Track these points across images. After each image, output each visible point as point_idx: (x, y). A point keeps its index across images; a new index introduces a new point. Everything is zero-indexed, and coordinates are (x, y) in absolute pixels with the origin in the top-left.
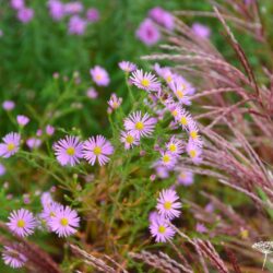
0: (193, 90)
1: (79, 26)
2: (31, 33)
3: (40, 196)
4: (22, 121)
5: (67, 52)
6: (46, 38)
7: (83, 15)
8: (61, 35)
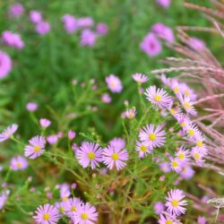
0: (195, 96)
1: (90, 38)
2: (47, 44)
3: (59, 189)
4: (45, 123)
5: (78, 61)
6: (60, 49)
7: (94, 29)
8: (73, 46)
